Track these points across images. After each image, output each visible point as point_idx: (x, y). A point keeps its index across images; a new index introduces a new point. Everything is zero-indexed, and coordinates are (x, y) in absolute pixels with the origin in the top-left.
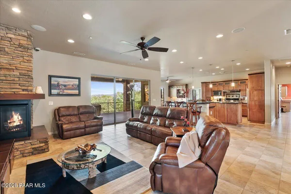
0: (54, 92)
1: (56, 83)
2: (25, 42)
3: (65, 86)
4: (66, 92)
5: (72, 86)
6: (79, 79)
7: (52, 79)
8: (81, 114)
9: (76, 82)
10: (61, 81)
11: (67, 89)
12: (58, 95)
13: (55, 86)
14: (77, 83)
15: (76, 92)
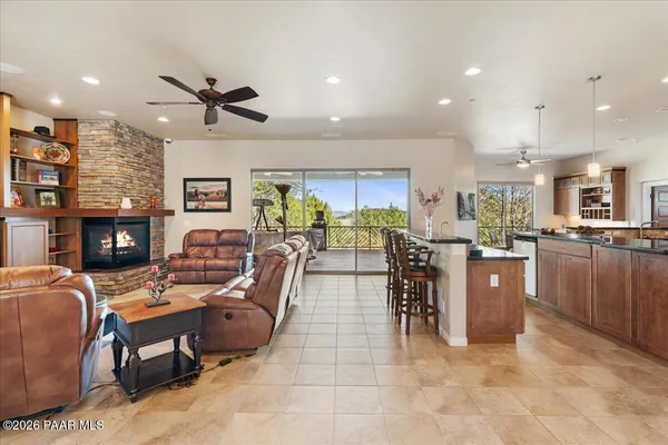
0: (191, 205)
1: (193, 190)
2: (107, 137)
3: (206, 195)
4: (209, 205)
5: (218, 194)
6: (229, 180)
7: (188, 183)
8: (222, 244)
9: (223, 186)
10: (201, 186)
11: (208, 200)
12: (196, 210)
13: (192, 196)
14: (225, 188)
15: (224, 204)
